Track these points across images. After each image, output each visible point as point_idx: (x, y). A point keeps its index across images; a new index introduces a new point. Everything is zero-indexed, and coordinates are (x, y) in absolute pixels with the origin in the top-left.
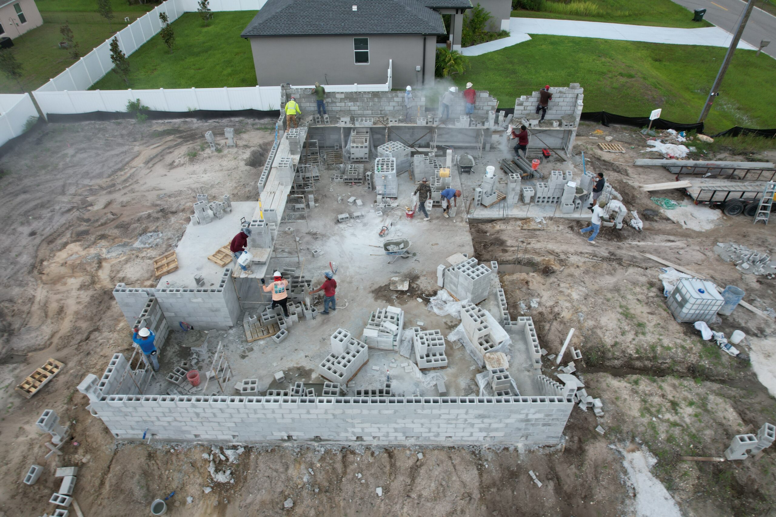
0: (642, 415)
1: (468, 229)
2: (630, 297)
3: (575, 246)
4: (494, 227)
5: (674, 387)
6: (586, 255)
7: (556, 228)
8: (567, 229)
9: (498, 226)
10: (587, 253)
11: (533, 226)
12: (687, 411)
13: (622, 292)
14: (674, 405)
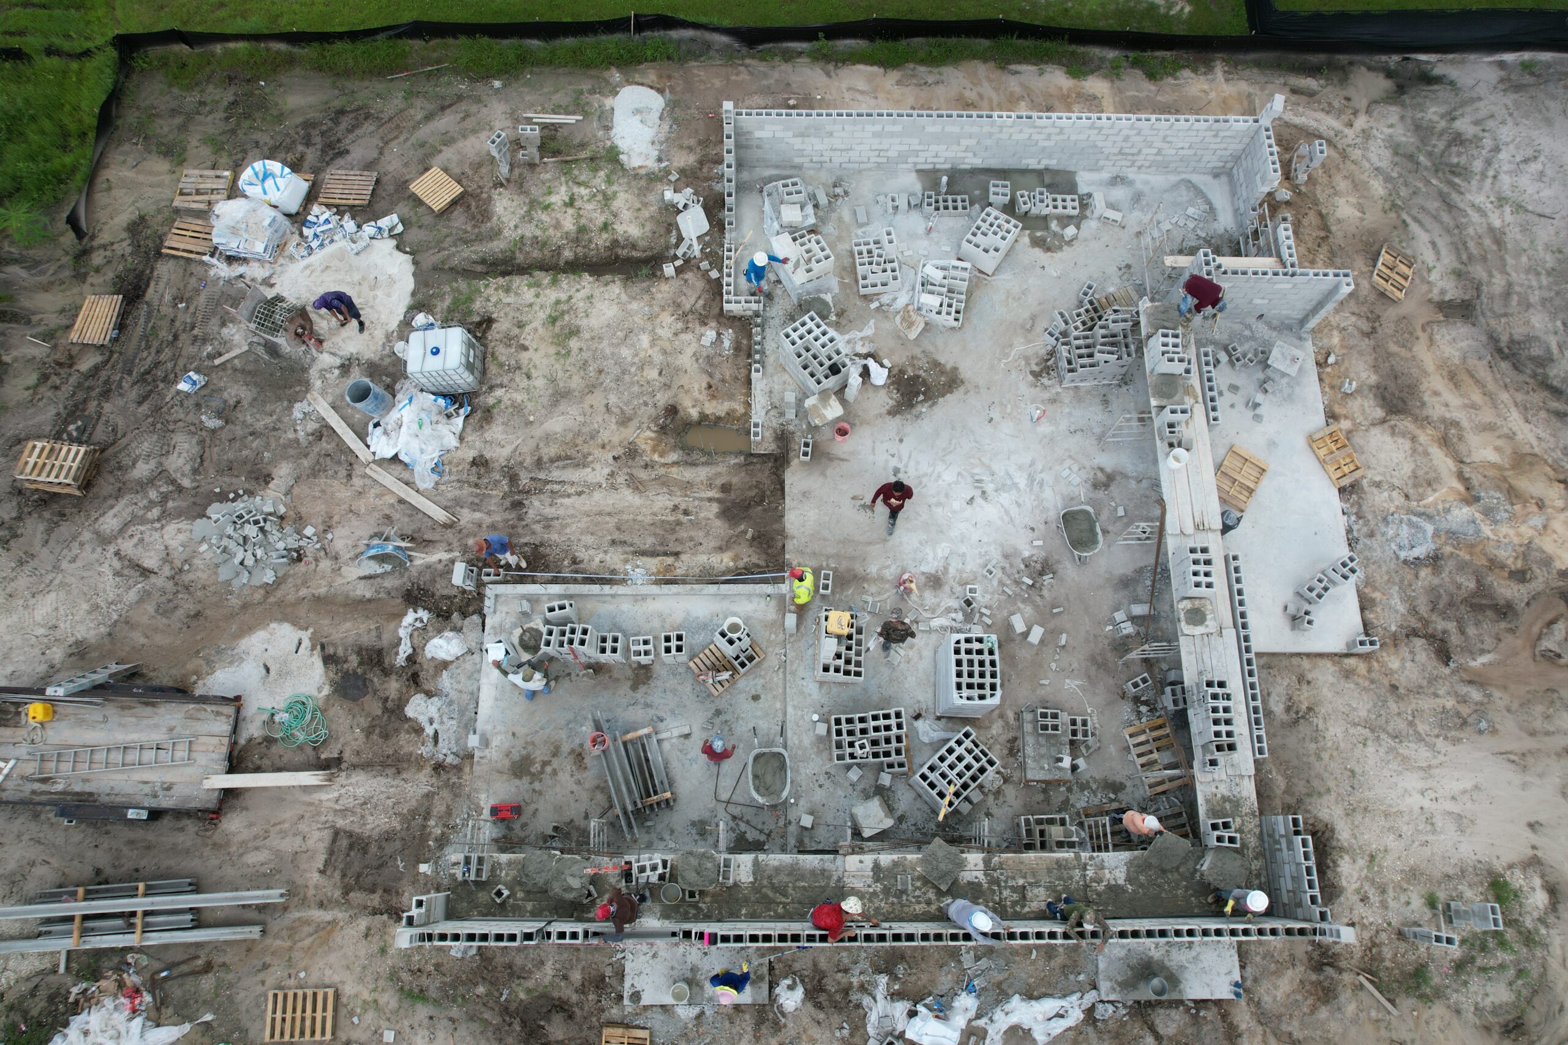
0: (615, 193)
1: (789, 546)
2: (539, 383)
3: (586, 508)
4: (736, 558)
5: (557, 226)
6: (572, 490)
7: (608, 558)
8: (586, 558)
9: (725, 561)
10: (569, 496)
11: (653, 563)
12: (557, 199)
13: (550, 391)
14: (571, 203)
